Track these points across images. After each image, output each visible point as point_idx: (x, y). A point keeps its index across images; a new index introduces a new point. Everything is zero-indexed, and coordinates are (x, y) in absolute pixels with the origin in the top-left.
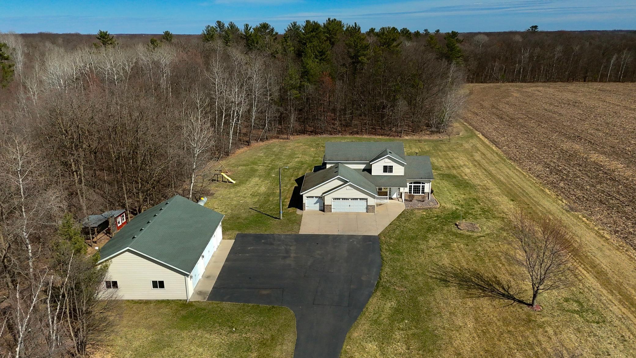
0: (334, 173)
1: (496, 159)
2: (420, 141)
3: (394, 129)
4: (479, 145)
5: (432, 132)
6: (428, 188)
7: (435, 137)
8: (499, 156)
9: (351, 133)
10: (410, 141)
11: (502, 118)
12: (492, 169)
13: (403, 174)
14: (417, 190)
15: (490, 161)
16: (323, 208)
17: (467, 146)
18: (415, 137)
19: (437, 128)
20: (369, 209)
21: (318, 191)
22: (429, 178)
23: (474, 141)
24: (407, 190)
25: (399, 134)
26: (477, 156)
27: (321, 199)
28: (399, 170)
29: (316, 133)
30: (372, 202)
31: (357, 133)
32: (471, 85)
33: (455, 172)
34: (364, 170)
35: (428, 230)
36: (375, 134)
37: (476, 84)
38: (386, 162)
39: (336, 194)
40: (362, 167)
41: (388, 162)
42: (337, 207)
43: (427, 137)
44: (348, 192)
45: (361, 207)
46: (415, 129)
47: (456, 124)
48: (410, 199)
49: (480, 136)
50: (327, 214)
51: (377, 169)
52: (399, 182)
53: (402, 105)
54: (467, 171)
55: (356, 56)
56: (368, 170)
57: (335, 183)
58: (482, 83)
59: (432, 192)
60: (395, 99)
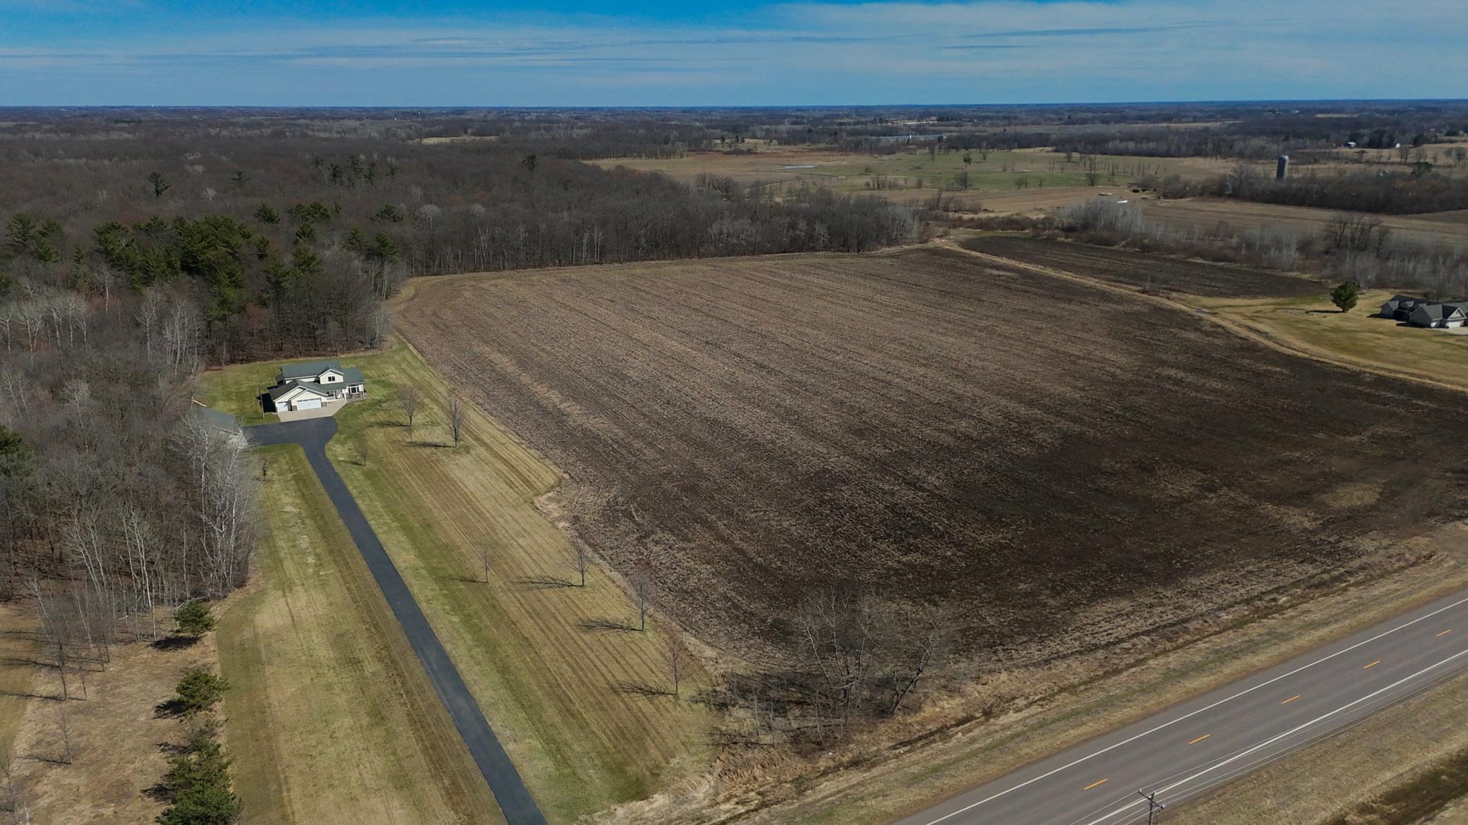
0: (294, 384)
1: (419, 365)
2: (355, 358)
3: (329, 349)
4: (409, 358)
5: (367, 349)
6: (361, 388)
7: (369, 353)
8: (421, 362)
9: (285, 358)
10: (347, 358)
11: (438, 327)
12: (412, 373)
13: (342, 381)
14: (354, 390)
15: (414, 369)
16: (291, 409)
17: (397, 357)
18: (350, 355)
19: (371, 344)
20: (323, 404)
21: (285, 398)
22: (361, 382)
23: (405, 353)
24: (347, 391)
25: (335, 353)
26: (404, 366)
27: (289, 403)
28: (339, 379)
29: (248, 361)
30: (324, 400)
31: (292, 357)
32: (420, 279)
33: (384, 378)
34: (315, 381)
35: (363, 410)
36: (311, 356)
37: (428, 278)
38: (329, 374)
39: (298, 398)
40: (313, 379)
41: (332, 375)
42: (301, 407)
43: (362, 354)
44: (307, 395)
45: (317, 405)
46: (350, 348)
47: (390, 338)
48: (350, 396)
49: (411, 348)
50: (294, 412)
51: (324, 379)
52: (341, 386)
53: (333, 326)
54: (393, 376)
55: (278, 283)
56: (318, 381)
57: (297, 390)
58: (435, 275)
59: (365, 391)
60: (325, 322)
